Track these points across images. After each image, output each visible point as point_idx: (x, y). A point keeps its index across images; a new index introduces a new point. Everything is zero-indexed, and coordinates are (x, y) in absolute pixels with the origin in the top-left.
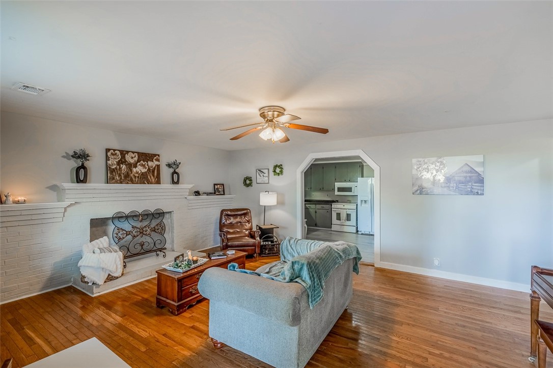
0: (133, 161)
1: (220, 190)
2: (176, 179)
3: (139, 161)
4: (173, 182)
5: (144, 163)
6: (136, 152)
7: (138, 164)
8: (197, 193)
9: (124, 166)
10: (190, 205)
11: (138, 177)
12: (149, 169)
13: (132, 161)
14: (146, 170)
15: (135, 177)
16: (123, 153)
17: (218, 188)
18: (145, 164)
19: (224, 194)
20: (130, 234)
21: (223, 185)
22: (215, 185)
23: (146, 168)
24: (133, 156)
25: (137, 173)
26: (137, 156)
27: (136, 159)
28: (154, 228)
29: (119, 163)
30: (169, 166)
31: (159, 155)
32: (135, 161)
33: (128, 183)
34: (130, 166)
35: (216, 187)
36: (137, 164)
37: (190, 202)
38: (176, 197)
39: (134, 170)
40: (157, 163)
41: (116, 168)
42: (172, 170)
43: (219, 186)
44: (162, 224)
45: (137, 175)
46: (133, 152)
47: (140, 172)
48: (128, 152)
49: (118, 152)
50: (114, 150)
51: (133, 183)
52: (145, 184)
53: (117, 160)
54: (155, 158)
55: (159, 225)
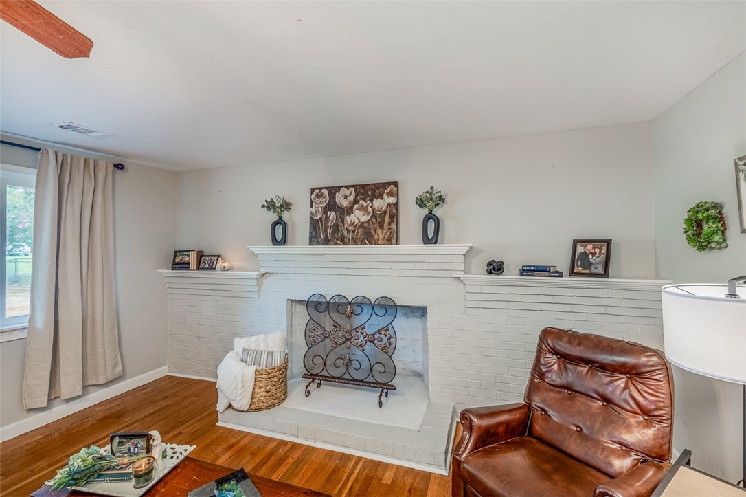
0: (347, 202)
1: (593, 259)
2: (432, 233)
3: (356, 202)
4: (427, 240)
5: (365, 205)
6: (353, 186)
7: (356, 206)
8: (496, 268)
9: (333, 213)
10: (469, 297)
11: (353, 232)
12: (374, 215)
13: (345, 203)
14: (369, 217)
15: (348, 231)
16: (333, 191)
17: (585, 254)
18: (367, 206)
19: (606, 274)
20: (329, 337)
21: (608, 243)
22: (576, 243)
23: (369, 213)
24: (348, 193)
25: (353, 224)
26: (353, 193)
27: (351, 198)
28: (373, 335)
29: (325, 210)
30: (421, 202)
31: (396, 184)
32: (350, 203)
33: (336, 244)
34: (343, 212)
35: (580, 249)
36: (352, 207)
37: (469, 289)
38: (429, 273)
39: (348, 219)
40: (392, 200)
41: (321, 218)
42: (425, 211)
43: (590, 246)
44: (391, 332)
45: (351, 228)
46: (348, 187)
47: (357, 222)
48: (339, 188)
49: (325, 192)
50: (320, 189)
51: (344, 244)
52: (366, 244)
53: (323, 205)
54: (388, 190)
55: (383, 333)
